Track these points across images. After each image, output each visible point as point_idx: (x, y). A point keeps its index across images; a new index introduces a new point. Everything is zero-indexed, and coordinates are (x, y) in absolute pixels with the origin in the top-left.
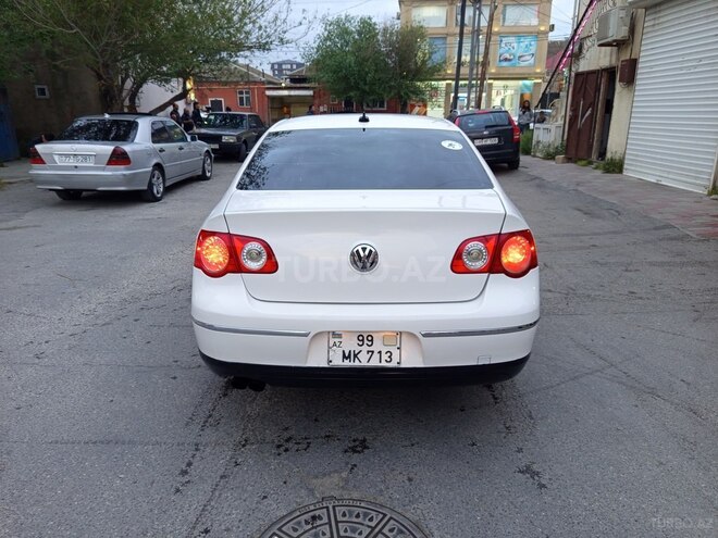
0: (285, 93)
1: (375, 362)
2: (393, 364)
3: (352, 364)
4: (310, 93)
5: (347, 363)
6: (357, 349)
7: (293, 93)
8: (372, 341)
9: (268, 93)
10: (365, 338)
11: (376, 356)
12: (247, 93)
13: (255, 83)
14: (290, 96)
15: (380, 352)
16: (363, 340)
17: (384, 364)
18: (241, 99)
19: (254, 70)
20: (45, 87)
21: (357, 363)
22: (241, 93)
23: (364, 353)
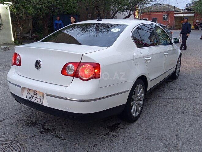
0: (182, 15)
1: (36, 101)
2: (40, 103)
3: (31, 100)
4: (193, 15)
5: (30, 100)
6: (33, 95)
7: (185, 15)
8: (37, 94)
9: (175, 15)
10: (35, 92)
11: (37, 99)
12: (167, 15)
13: (170, 11)
14: (184, 16)
15: (38, 98)
16: (35, 93)
17: (38, 103)
18: (164, 18)
19: (171, 6)
20: (91, 14)
21: (32, 100)
22: (164, 15)
23: (34, 97)
